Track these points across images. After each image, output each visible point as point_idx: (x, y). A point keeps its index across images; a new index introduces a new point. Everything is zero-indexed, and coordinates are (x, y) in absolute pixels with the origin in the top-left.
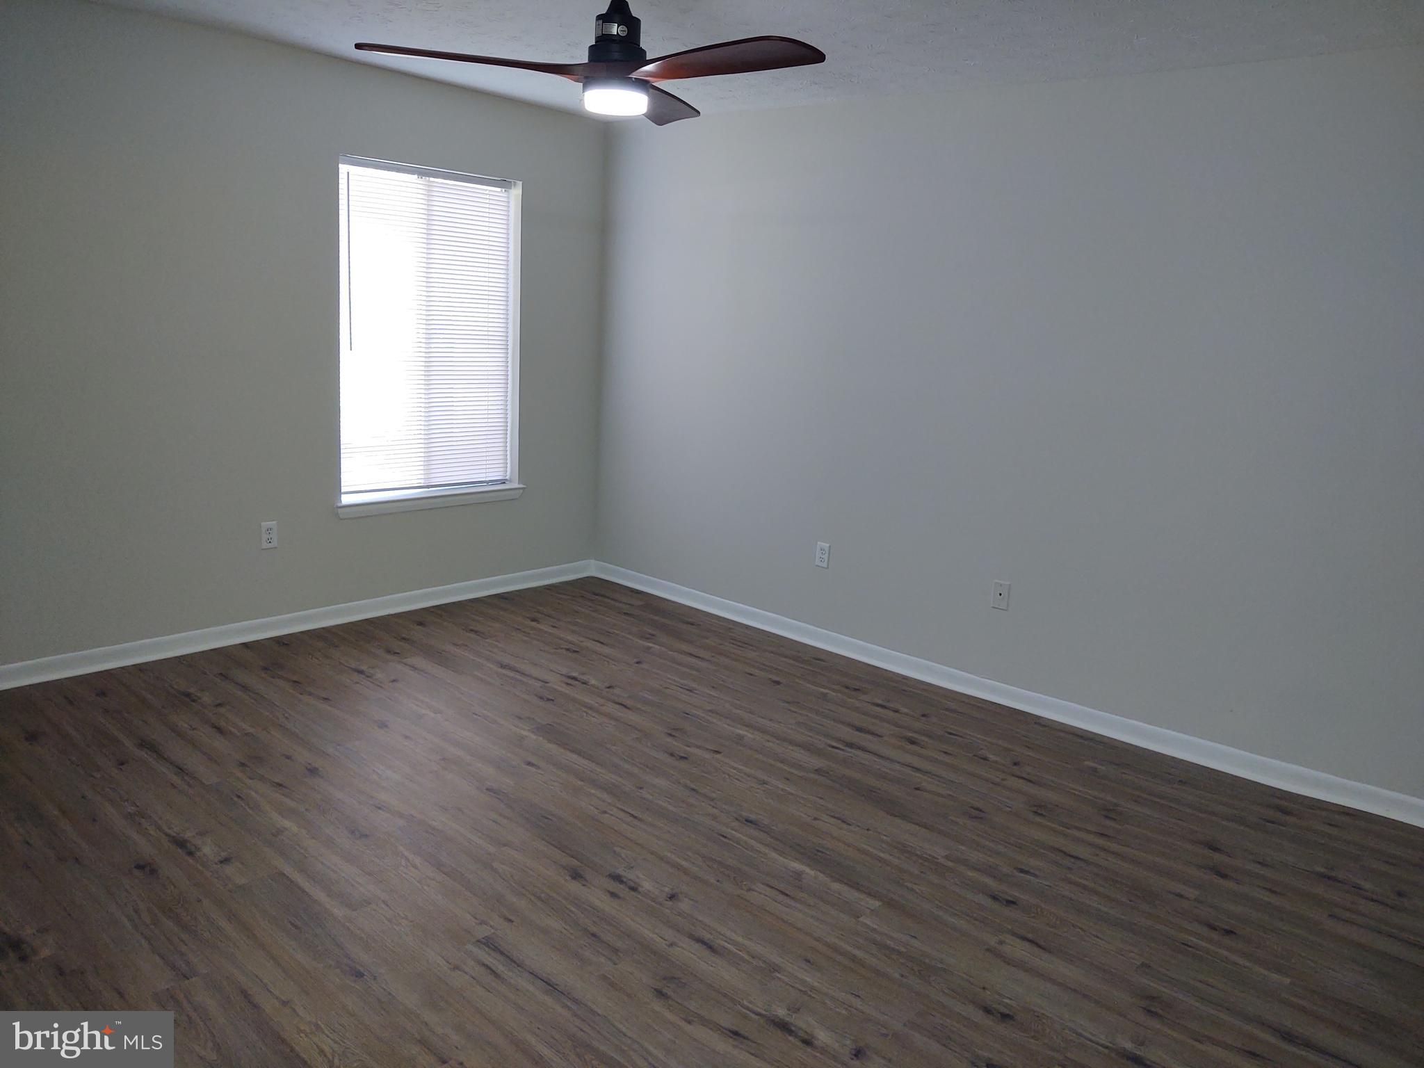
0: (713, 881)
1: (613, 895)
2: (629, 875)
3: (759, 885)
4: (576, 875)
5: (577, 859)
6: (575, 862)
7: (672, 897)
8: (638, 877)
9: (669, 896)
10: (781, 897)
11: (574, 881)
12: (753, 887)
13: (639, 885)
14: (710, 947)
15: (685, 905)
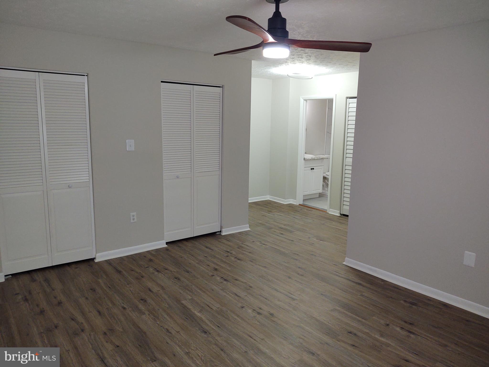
0: (229, 311)
1: (260, 309)
2: (255, 314)
3: (214, 309)
4: (272, 315)
5: (272, 320)
6: (273, 319)
7: (243, 307)
8: (252, 314)
9: (244, 308)
10: (210, 305)
11: (272, 313)
12: (217, 309)
13: (252, 311)
14: (236, 295)
15: (240, 305)
